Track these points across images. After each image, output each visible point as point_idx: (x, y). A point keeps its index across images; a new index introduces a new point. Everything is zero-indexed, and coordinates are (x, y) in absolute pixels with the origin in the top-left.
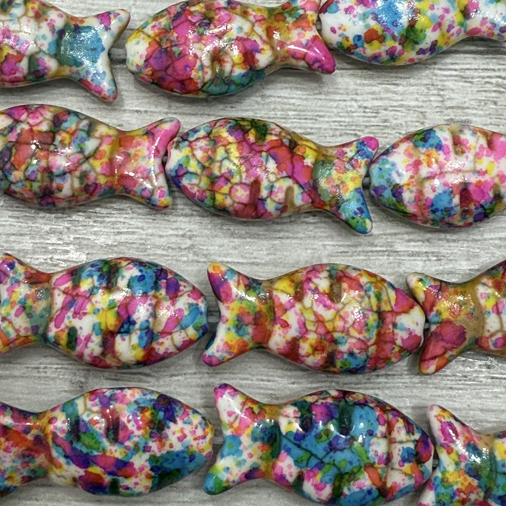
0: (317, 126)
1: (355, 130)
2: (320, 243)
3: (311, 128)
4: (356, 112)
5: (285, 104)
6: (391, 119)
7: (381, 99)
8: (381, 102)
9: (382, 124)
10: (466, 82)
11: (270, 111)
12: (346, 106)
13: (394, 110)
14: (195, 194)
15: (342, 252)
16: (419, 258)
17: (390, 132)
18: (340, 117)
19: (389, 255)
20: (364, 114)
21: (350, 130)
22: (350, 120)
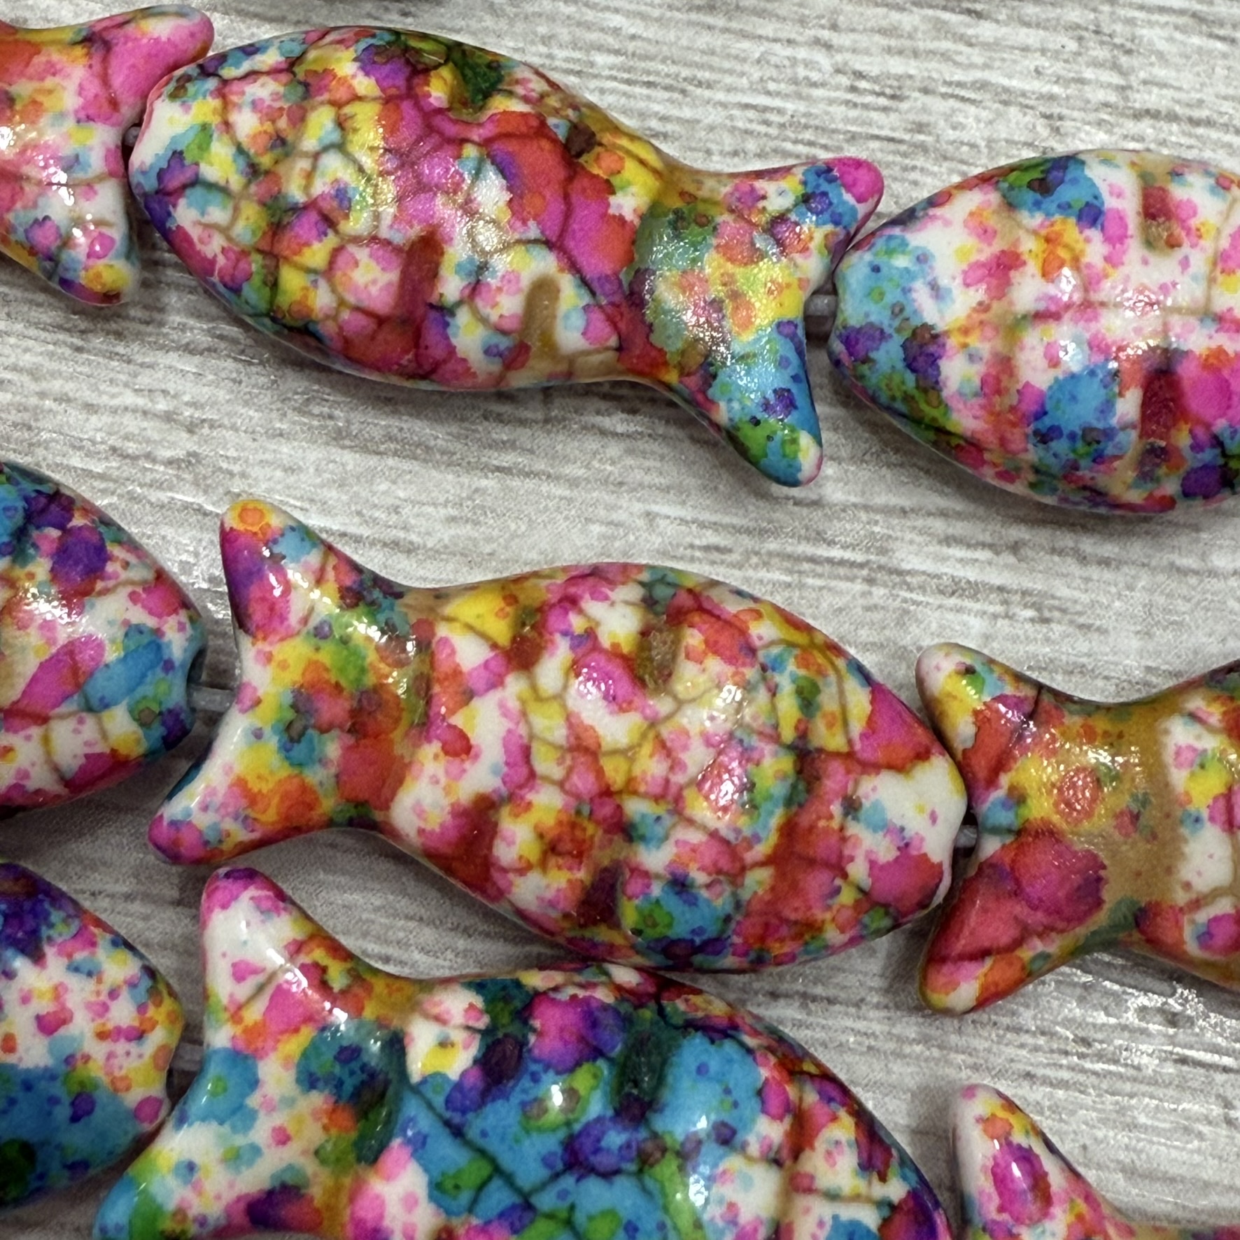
0: (687, 113)
1: (811, 144)
2: (638, 507)
3: (664, 119)
4: (823, 85)
5: (588, 26)
6: (942, 123)
7: (916, 54)
8: (913, 63)
9: (907, 137)
10: (1211, 36)
11: (533, 43)
12: (794, 61)
13: (956, 97)
14: (213, 262)
15: (707, 548)
16: (977, 606)
17: (928, 166)
18: (768, 93)
19: (870, 581)
20: (850, 96)
21: (796, 142)
22: (802, 107)
